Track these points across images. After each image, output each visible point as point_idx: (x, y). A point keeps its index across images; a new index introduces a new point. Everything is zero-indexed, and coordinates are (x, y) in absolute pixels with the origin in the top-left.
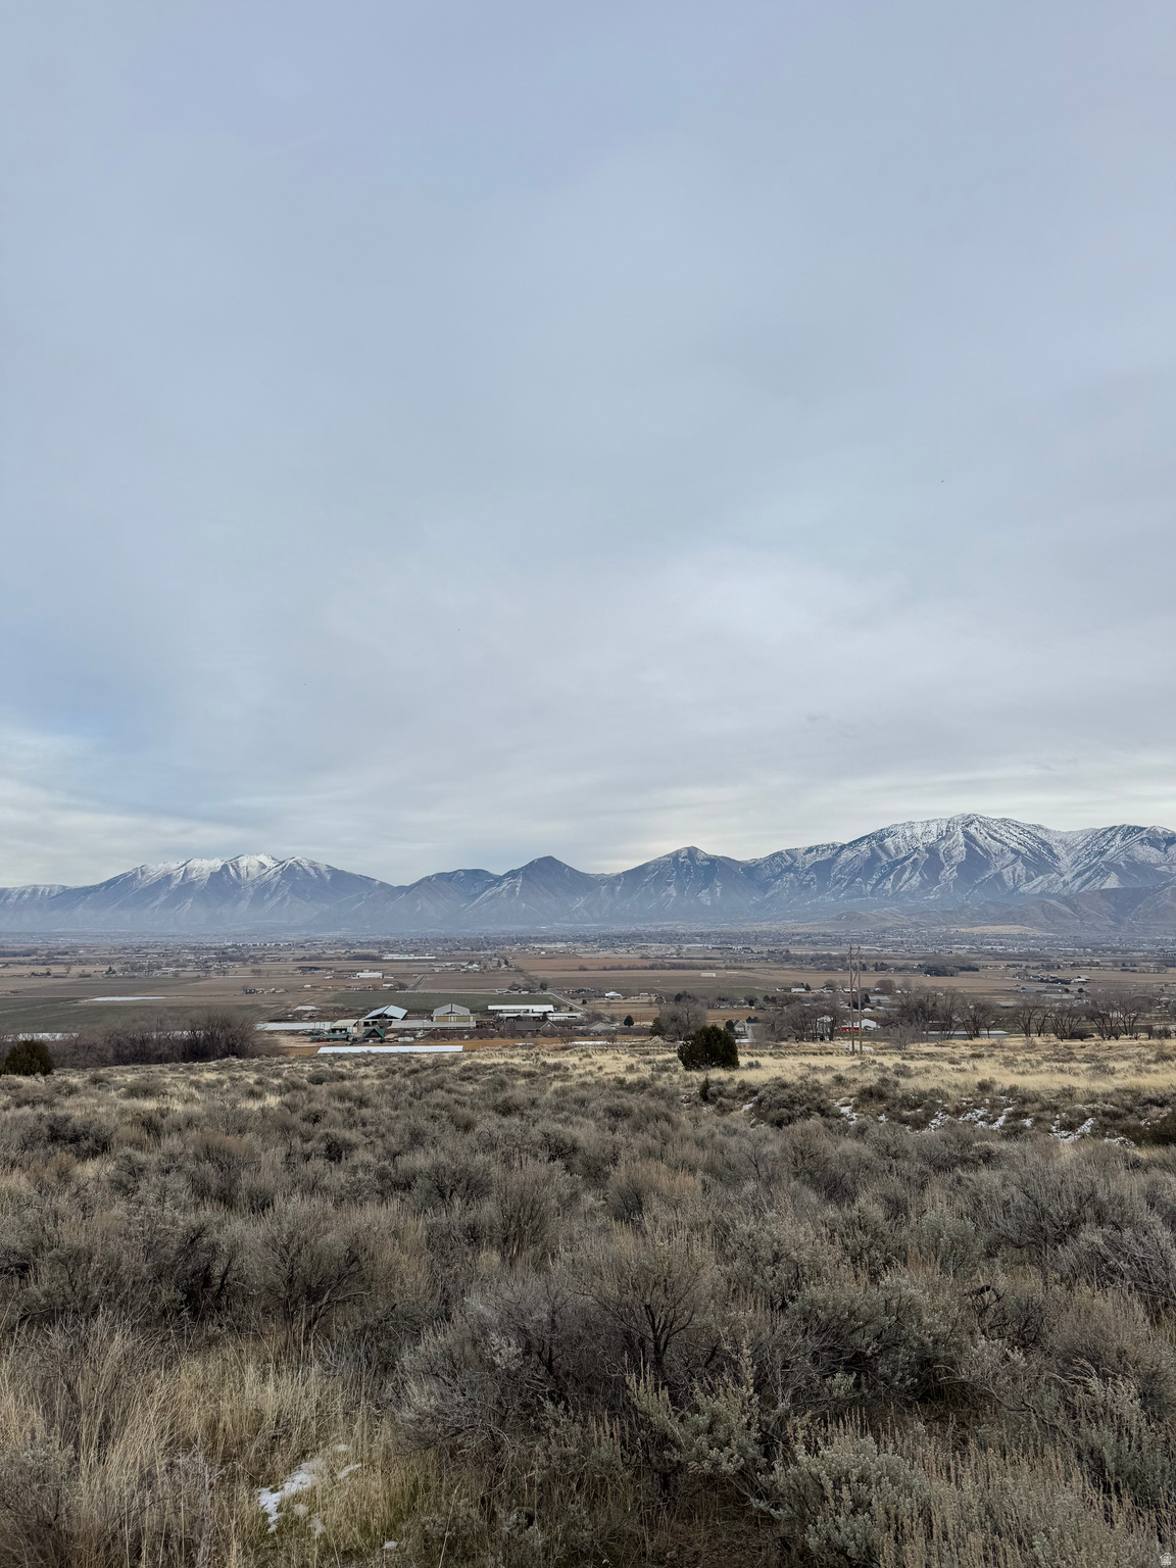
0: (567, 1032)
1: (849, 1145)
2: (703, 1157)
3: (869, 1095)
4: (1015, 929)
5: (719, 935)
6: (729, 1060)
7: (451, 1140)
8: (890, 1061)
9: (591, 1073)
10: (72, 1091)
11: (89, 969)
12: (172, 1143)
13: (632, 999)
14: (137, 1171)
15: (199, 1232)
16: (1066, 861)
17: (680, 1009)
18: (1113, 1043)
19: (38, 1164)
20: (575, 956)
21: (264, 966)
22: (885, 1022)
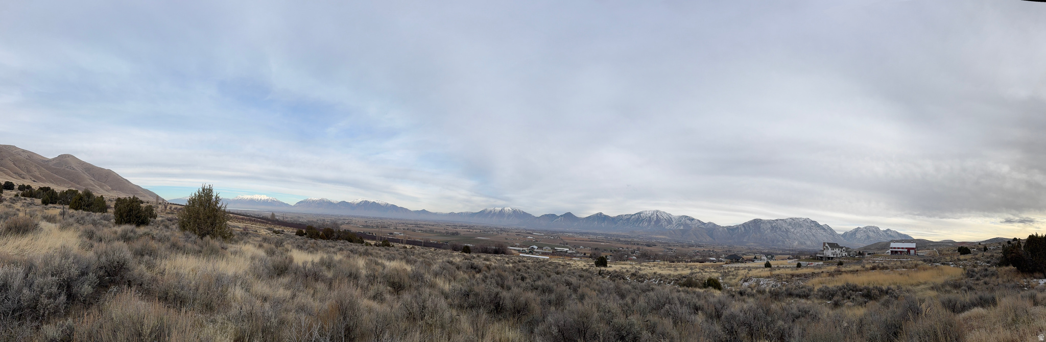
0: (571, 256)
1: (627, 286)
2: (597, 288)
3: (633, 275)
4: (663, 237)
5: (606, 234)
6: (605, 265)
7: (546, 279)
8: (638, 267)
9: (576, 266)
10: (474, 258)
11: (477, 231)
12: (492, 272)
13: (586, 249)
14: (486, 277)
15: (497, 294)
16: (674, 222)
17: (596, 252)
18: (679, 264)
19: (469, 273)
20: (574, 237)
21: (509, 233)
22: (638, 257)
